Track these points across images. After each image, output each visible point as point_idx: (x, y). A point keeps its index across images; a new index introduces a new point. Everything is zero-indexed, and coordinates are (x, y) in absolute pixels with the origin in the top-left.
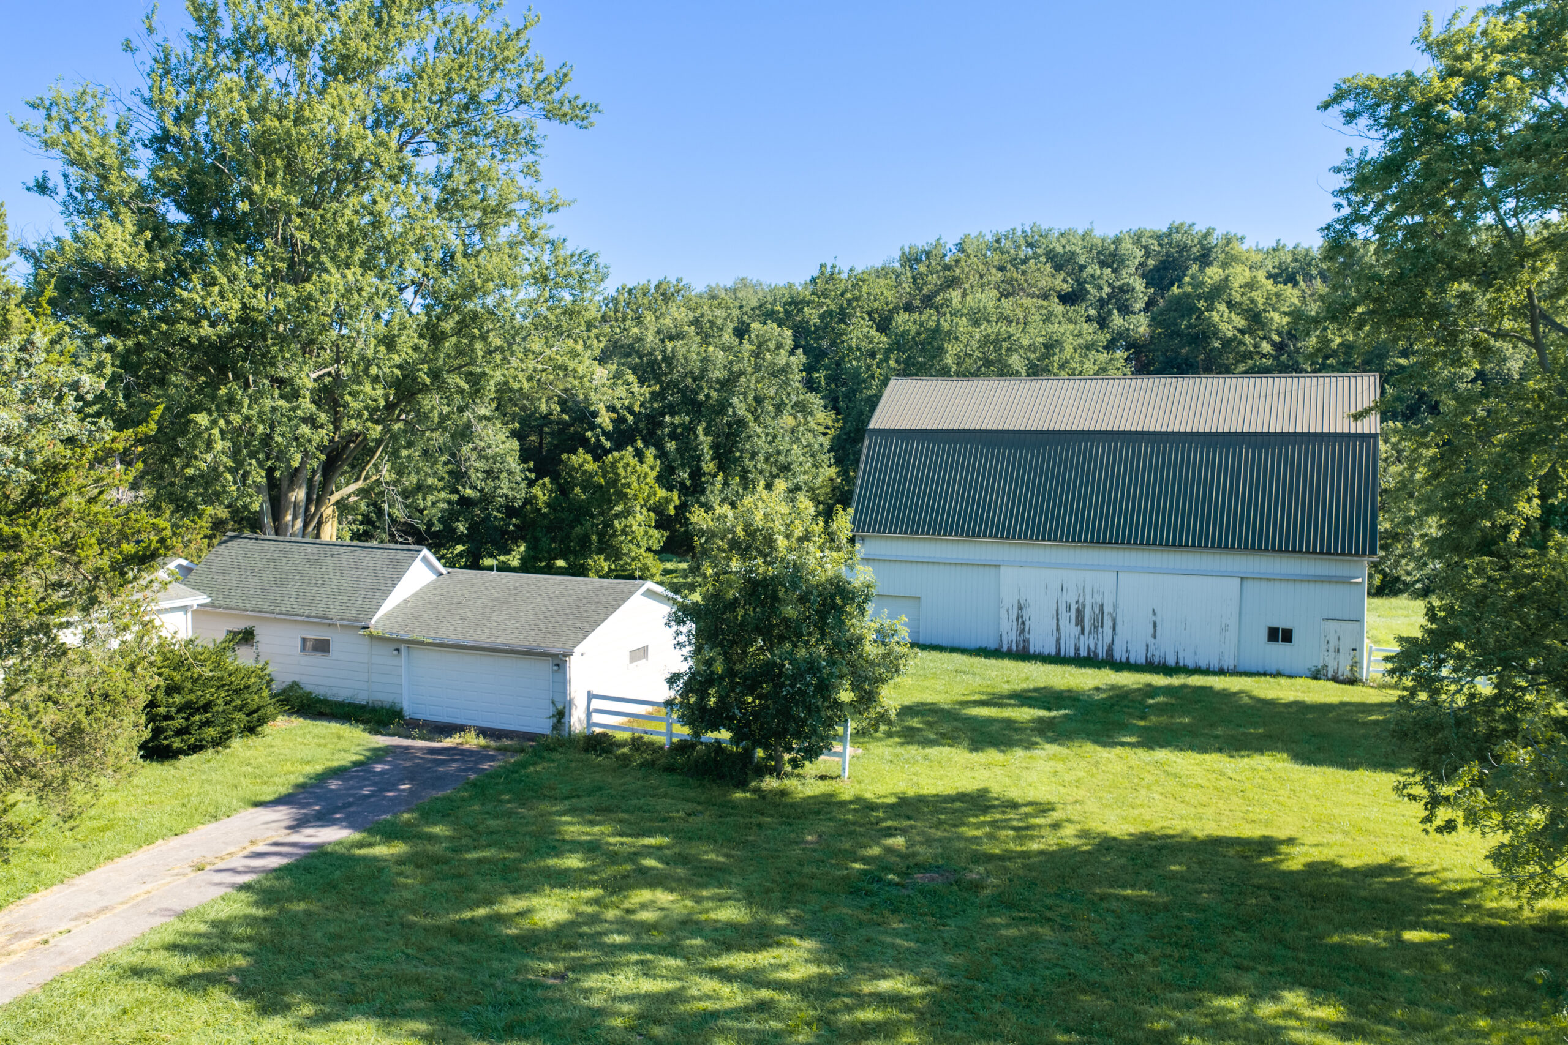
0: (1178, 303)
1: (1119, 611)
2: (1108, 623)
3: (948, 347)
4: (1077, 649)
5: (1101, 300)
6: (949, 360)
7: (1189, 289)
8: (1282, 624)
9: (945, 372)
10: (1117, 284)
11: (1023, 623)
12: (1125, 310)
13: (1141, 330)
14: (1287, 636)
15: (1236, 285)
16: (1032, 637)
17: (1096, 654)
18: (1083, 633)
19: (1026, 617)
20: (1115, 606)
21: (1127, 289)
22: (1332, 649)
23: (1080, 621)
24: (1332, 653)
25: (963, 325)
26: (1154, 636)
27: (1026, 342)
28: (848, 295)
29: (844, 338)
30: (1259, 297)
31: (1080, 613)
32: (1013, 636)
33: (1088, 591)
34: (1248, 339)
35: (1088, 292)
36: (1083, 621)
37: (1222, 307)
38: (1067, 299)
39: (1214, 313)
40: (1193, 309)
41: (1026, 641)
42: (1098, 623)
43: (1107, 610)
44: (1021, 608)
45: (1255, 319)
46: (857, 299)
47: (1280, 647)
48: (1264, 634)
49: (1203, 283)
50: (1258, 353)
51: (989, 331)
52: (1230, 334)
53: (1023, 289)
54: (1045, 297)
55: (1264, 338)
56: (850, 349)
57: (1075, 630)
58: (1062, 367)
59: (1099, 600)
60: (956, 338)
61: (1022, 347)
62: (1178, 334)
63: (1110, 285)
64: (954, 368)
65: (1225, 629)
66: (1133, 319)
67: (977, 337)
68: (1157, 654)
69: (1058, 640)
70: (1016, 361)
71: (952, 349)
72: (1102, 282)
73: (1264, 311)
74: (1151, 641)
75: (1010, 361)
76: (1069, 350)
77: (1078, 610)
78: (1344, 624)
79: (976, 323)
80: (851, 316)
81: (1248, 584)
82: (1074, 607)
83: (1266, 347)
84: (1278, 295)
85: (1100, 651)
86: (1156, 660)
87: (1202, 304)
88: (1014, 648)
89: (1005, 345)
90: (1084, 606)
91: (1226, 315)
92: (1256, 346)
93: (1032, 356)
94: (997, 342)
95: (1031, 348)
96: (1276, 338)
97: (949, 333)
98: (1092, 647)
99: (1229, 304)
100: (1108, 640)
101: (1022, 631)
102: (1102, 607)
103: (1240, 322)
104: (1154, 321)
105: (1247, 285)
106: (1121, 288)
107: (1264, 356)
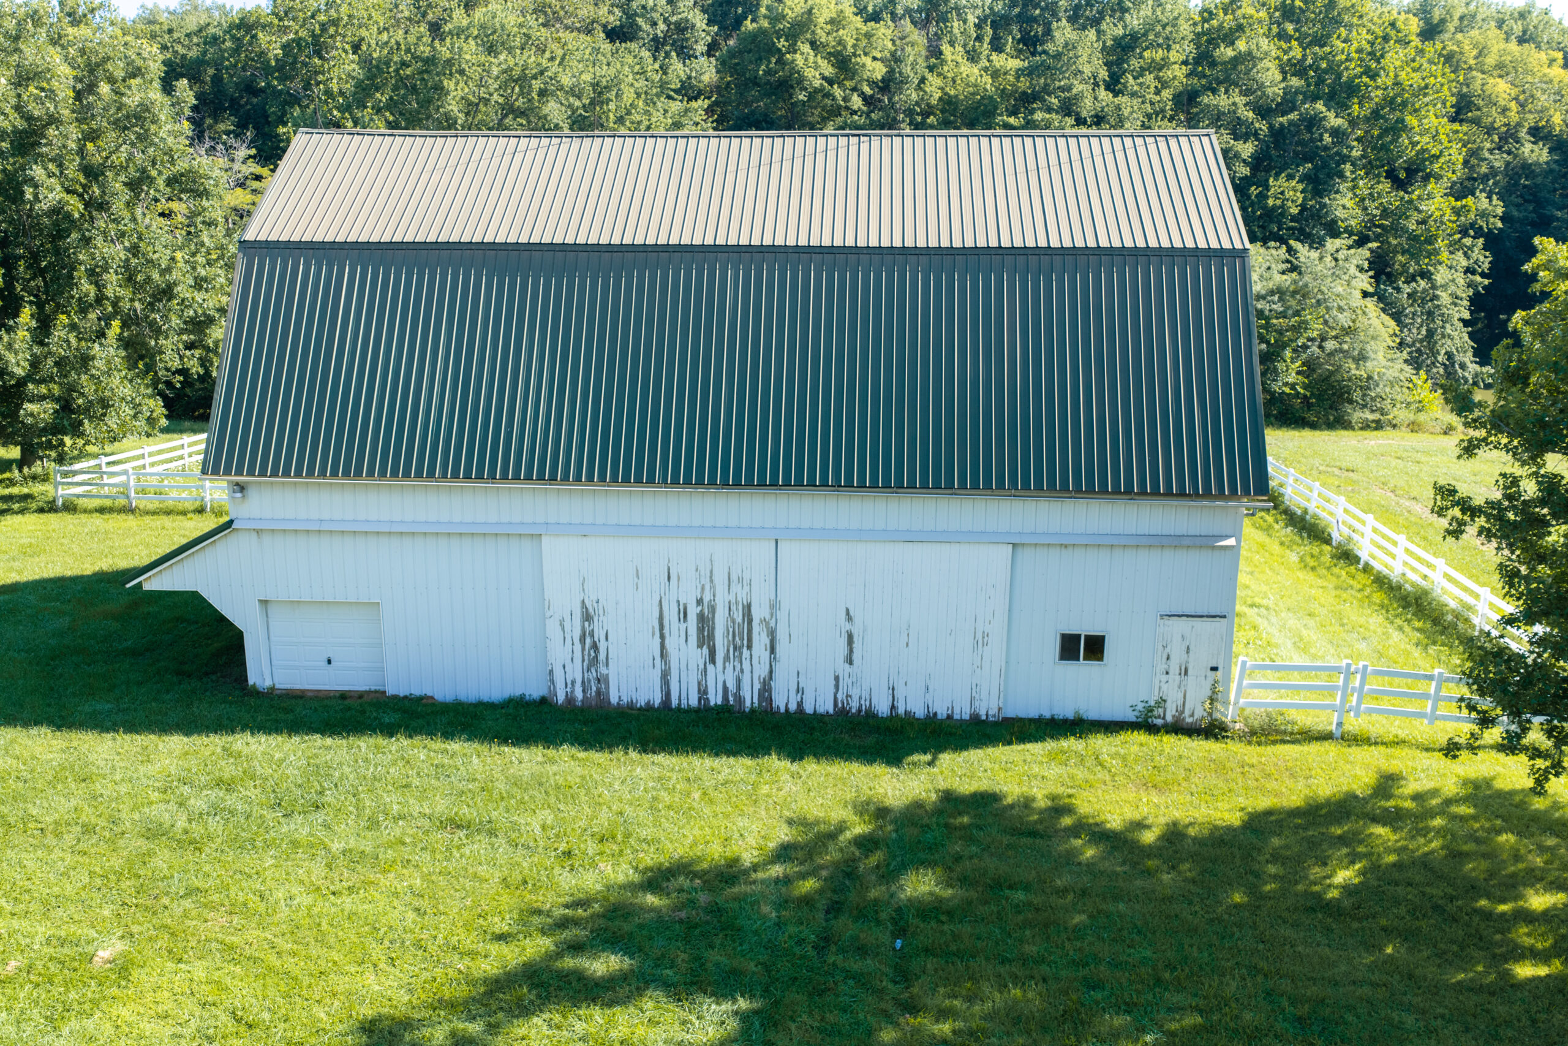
0: (753, 41)
1: (782, 615)
2: (761, 640)
3: (449, 84)
4: (703, 692)
5: (655, 39)
6: (453, 107)
7: (765, 24)
8: (1085, 628)
9: (448, 124)
10: (674, 19)
11: (595, 646)
12: (685, 53)
13: (706, 78)
14: (1095, 647)
15: (821, 20)
16: (613, 673)
17: (739, 699)
18: (713, 660)
19: (599, 634)
20: (774, 606)
21: (682, 27)
22: (1174, 669)
23: (706, 637)
24: (1174, 677)
25: (470, 52)
26: (850, 661)
27: (566, 81)
28: (322, 18)
29: (320, 78)
30: (848, 36)
31: (705, 623)
32: (576, 672)
33: (720, 579)
34: (837, 92)
35: (640, 28)
36: (711, 637)
37: (806, 48)
38: (615, 35)
39: (798, 56)
40: (772, 50)
41: (602, 680)
42: (741, 641)
43: (757, 614)
44: (587, 617)
45: (844, 64)
46: (335, 23)
47: (1082, 670)
48: (1054, 646)
49: (784, 17)
50: (847, 108)
51: (511, 63)
52: (817, 83)
53: (559, 19)
54: (589, 32)
55: (854, 89)
56: (328, 93)
57: (697, 656)
58: (620, 120)
59: (742, 597)
60: (462, 72)
61: (561, 88)
62: (755, 81)
63: (665, 20)
64: (461, 119)
65: (981, 641)
66: (695, 63)
67: (495, 71)
68: (855, 693)
69: (665, 676)
70: (553, 110)
71: (456, 92)
72: (656, 15)
73: (854, 55)
74: (843, 669)
75: (546, 110)
76: (629, 96)
77: (701, 617)
78: (1198, 623)
79: (491, 50)
80: (328, 48)
81: (1025, 555)
82: (693, 611)
83: (856, 102)
84: (868, 36)
85: (746, 694)
86: (854, 705)
87: (782, 44)
88: (579, 694)
89: (537, 85)
90: (713, 609)
91: (811, 59)
92: (845, 99)
93: (577, 103)
94: (522, 80)
95: (574, 92)
96: (867, 90)
97: (449, 62)
98: (731, 686)
99: (813, 44)
100: (762, 671)
101: (594, 662)
102: (748, 609)
103: (829, 70)
104: (724, 66)
105: (832, 22)
106: (677, 24)
107: (855, 112)
